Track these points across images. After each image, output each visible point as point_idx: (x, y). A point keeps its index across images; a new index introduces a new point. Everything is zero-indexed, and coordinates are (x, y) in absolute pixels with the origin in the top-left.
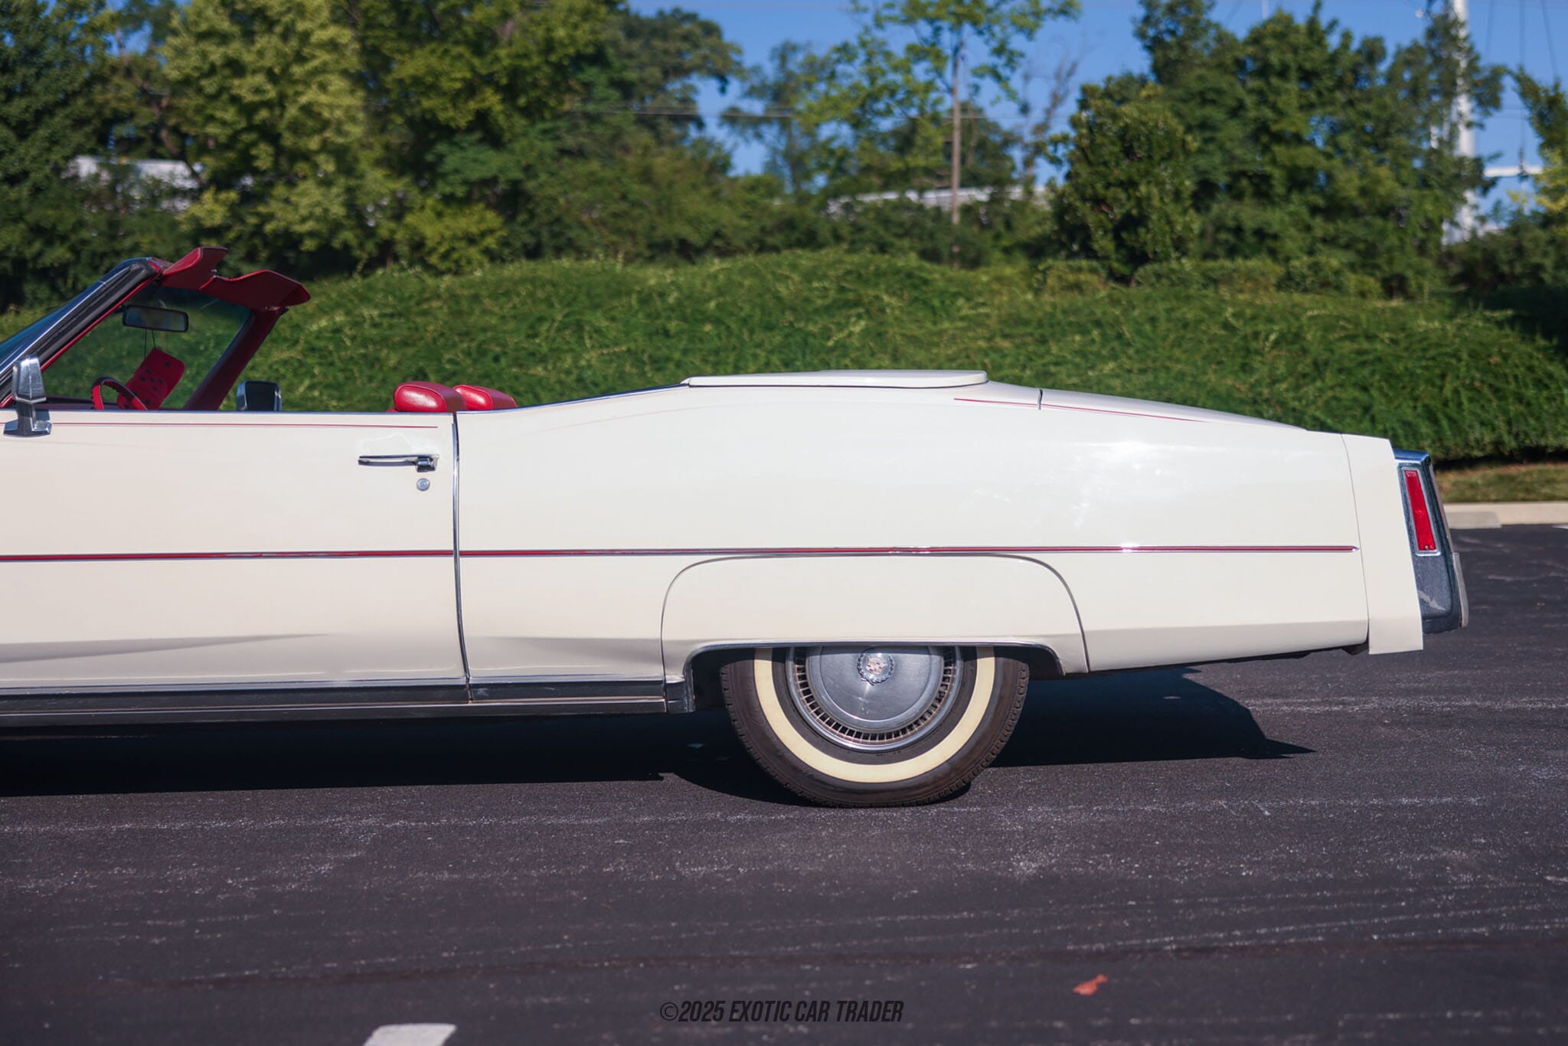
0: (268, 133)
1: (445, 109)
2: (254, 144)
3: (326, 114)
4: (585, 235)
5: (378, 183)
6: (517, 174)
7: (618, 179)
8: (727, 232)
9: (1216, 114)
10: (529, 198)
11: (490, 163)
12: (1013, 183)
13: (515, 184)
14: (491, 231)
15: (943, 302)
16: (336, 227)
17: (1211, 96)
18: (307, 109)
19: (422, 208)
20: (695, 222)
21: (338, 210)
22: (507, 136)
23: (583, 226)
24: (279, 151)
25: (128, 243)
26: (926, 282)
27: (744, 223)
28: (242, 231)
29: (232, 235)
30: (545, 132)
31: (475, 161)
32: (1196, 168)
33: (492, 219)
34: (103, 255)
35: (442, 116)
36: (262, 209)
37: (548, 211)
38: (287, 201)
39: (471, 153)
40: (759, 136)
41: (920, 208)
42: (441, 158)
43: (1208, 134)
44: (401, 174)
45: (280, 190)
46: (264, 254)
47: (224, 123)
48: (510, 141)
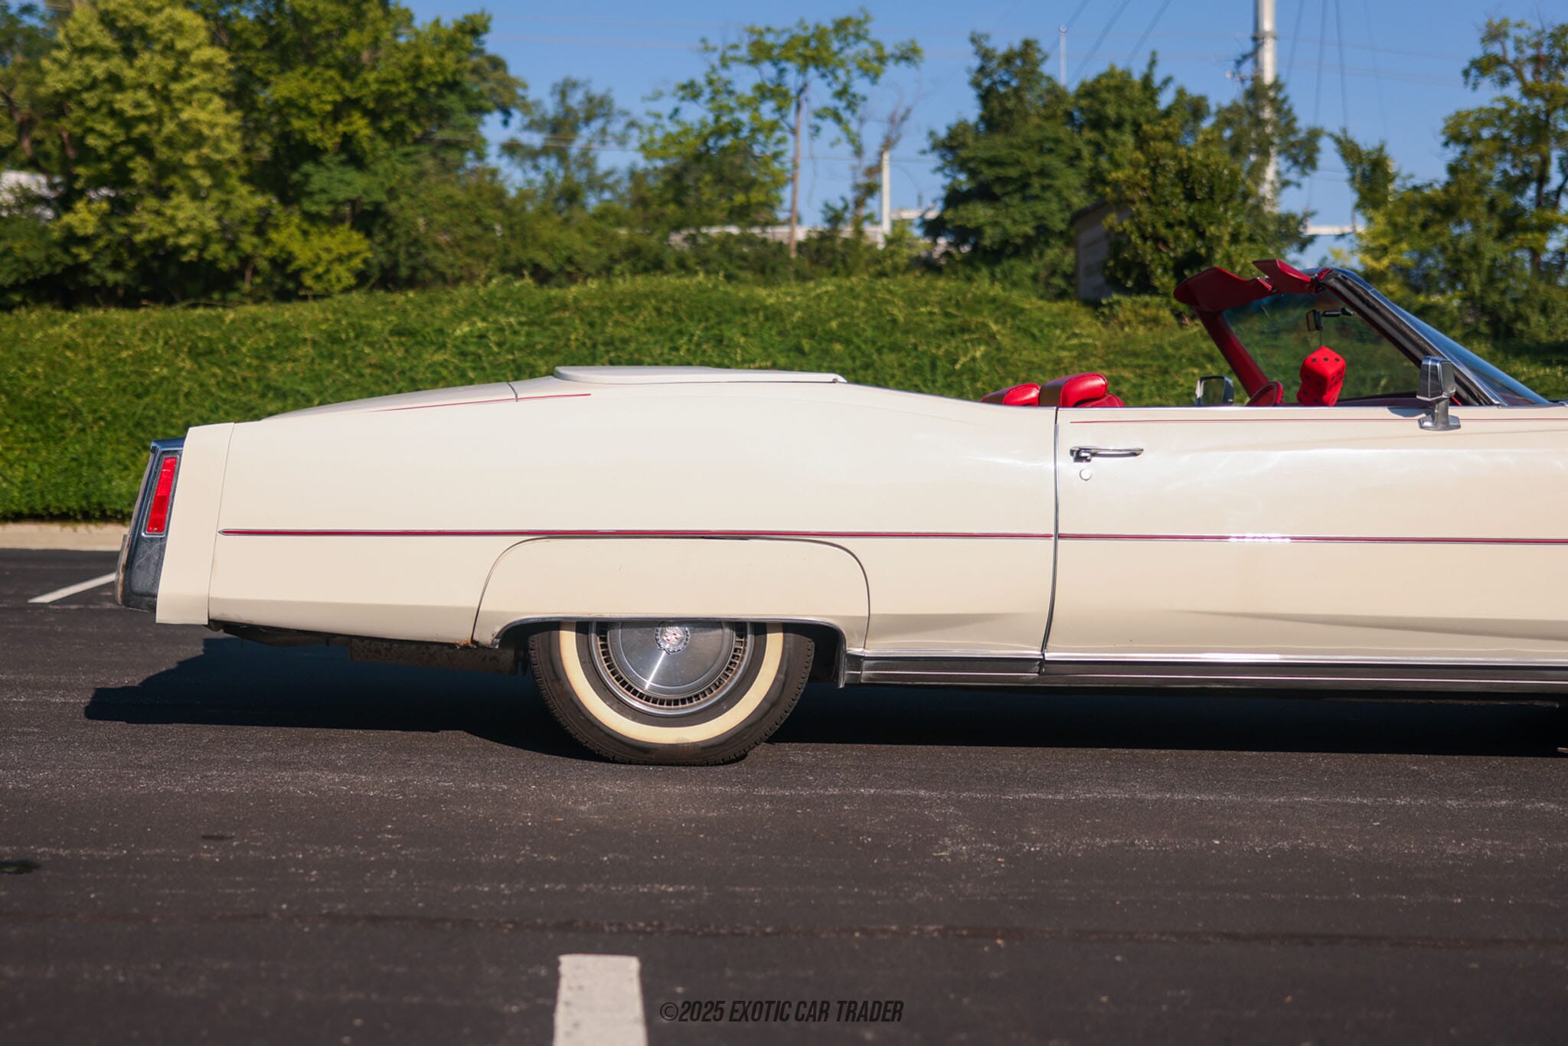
0: (143, 147)
1: (314, 131)
2: (130, 157)
3: (206, 131)
4: (441, 255)
5: (249, 201)
6: (380, 196)
7: (472, 203)
8: (578, 258)
9: (1054, 162)
10: (388, 218)
11: (355, 185)
12: (846, 222)
13: (378, 205)
14: (358, 253)
16: (206, 238)
17: (1048, 145)
18: (184, 127)
19: (287, 225)
20: (548, 247)
21: (211, 224)
22: (369, 158)
23: (438, 247)
24: (155, 165)
27: (594, 250)
28: (111, 240)
29: (101, 243)
30: (407, 155)
31: (341, 181)
32: (1033, 214)
33: (358, 241)
35: (311, 137)
36: (133, 220)
37: (408, 233)
38: (158, 213)
39: (337, 173)
40: (536, 166)
41: (764, 242)
42: (307, 176)
43: (1047, 182)
44: (263, 192)
45: (150, 202)
46: (131, 264)
47: (102, 135)
48: (373, 162)
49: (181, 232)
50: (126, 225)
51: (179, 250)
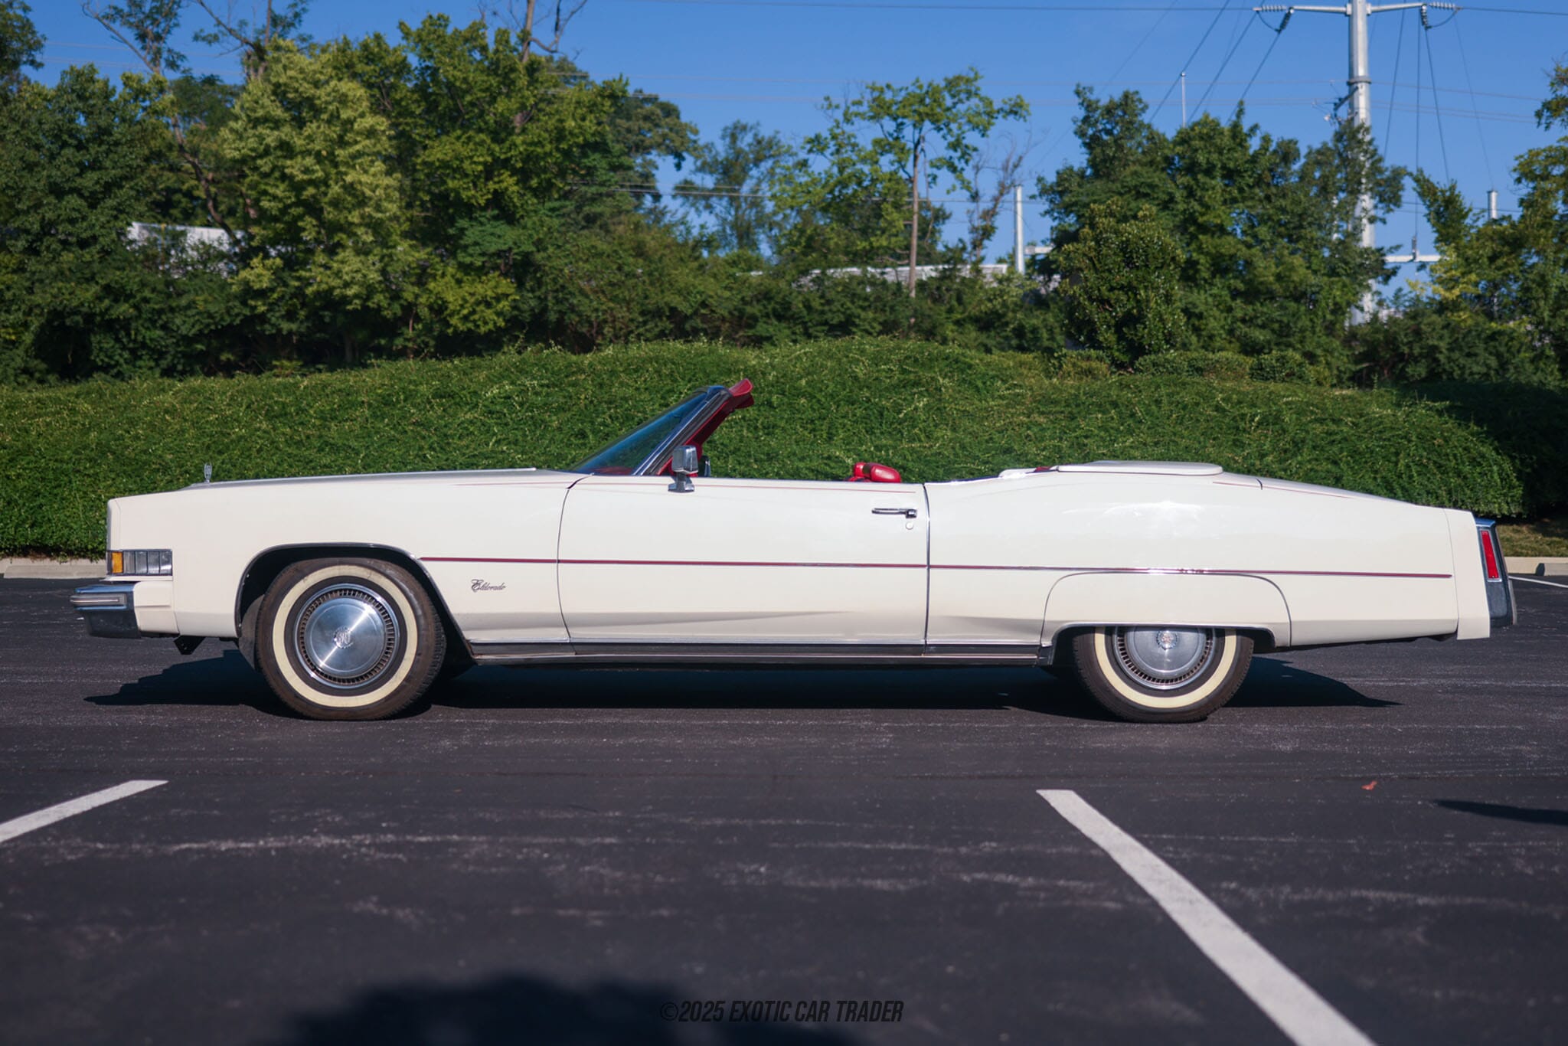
0: (313, 208)
1: (468, 189)
2: (301, 217)
3: (368, 193)
4: (586, 301)
5: (408, 254)
6: (529, 247)
7: (615, 252)
10: (538, 268)
11: (507, 236)
12: (964, 262)
13: (527, 255)
14: (507, 296)
15: (984, 383)
16: (371, 290)
17: (1144, 190)
18: (350, 188)
19: (443, 275)
20: (685, 293)
21: (374, 276)
22: (520, 213)
23: (582, 292)
24: (322, 223)
25: (184, 302)
26: (970, 367)
27: (727, 294)
28: (284, 292)
29: (275, 296)
30: (553, 210)
31: (492, 234)
33: (506, 286)
34: (161, 312)
35: (465, 195)
36: (303, 274)
37: (555, 280)
38: (327, 267)
39: (488, 228)
40: (709, 207)
41: (884, 282)
42: (462, 230)
44: (424, 245)
45: (321, 258)
46: (302, 313)
47: (275, 197)
48: (522, 217)
49: (347, 285)
50: (299, 279)
51: (345, 300)
